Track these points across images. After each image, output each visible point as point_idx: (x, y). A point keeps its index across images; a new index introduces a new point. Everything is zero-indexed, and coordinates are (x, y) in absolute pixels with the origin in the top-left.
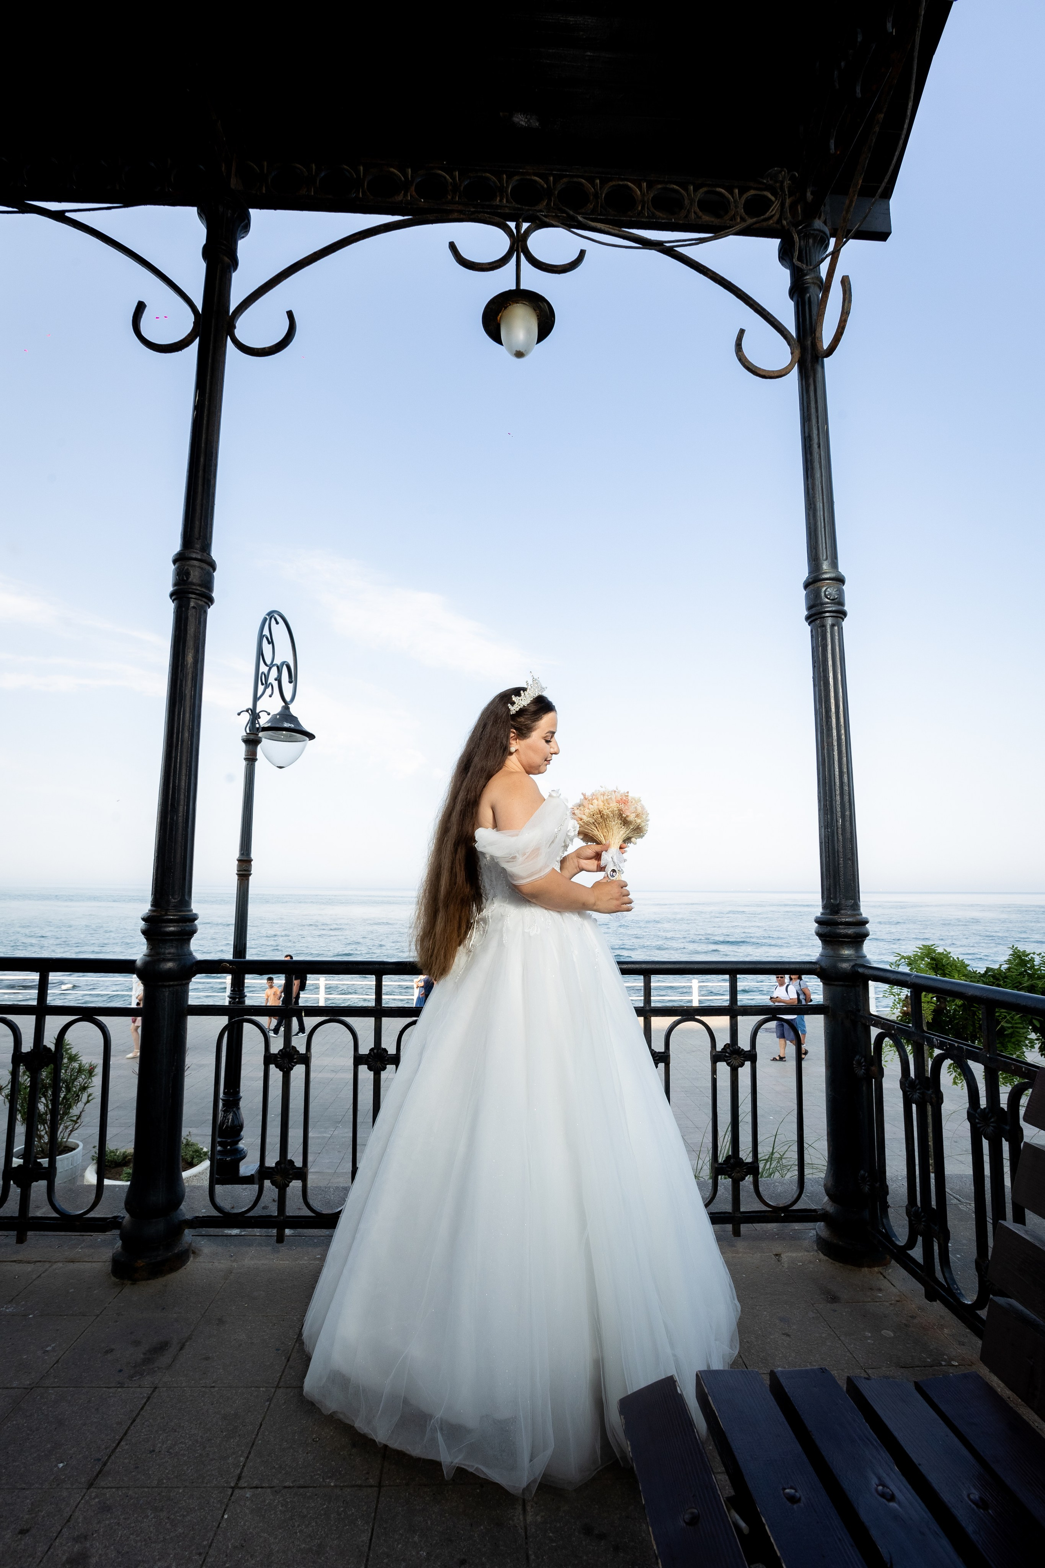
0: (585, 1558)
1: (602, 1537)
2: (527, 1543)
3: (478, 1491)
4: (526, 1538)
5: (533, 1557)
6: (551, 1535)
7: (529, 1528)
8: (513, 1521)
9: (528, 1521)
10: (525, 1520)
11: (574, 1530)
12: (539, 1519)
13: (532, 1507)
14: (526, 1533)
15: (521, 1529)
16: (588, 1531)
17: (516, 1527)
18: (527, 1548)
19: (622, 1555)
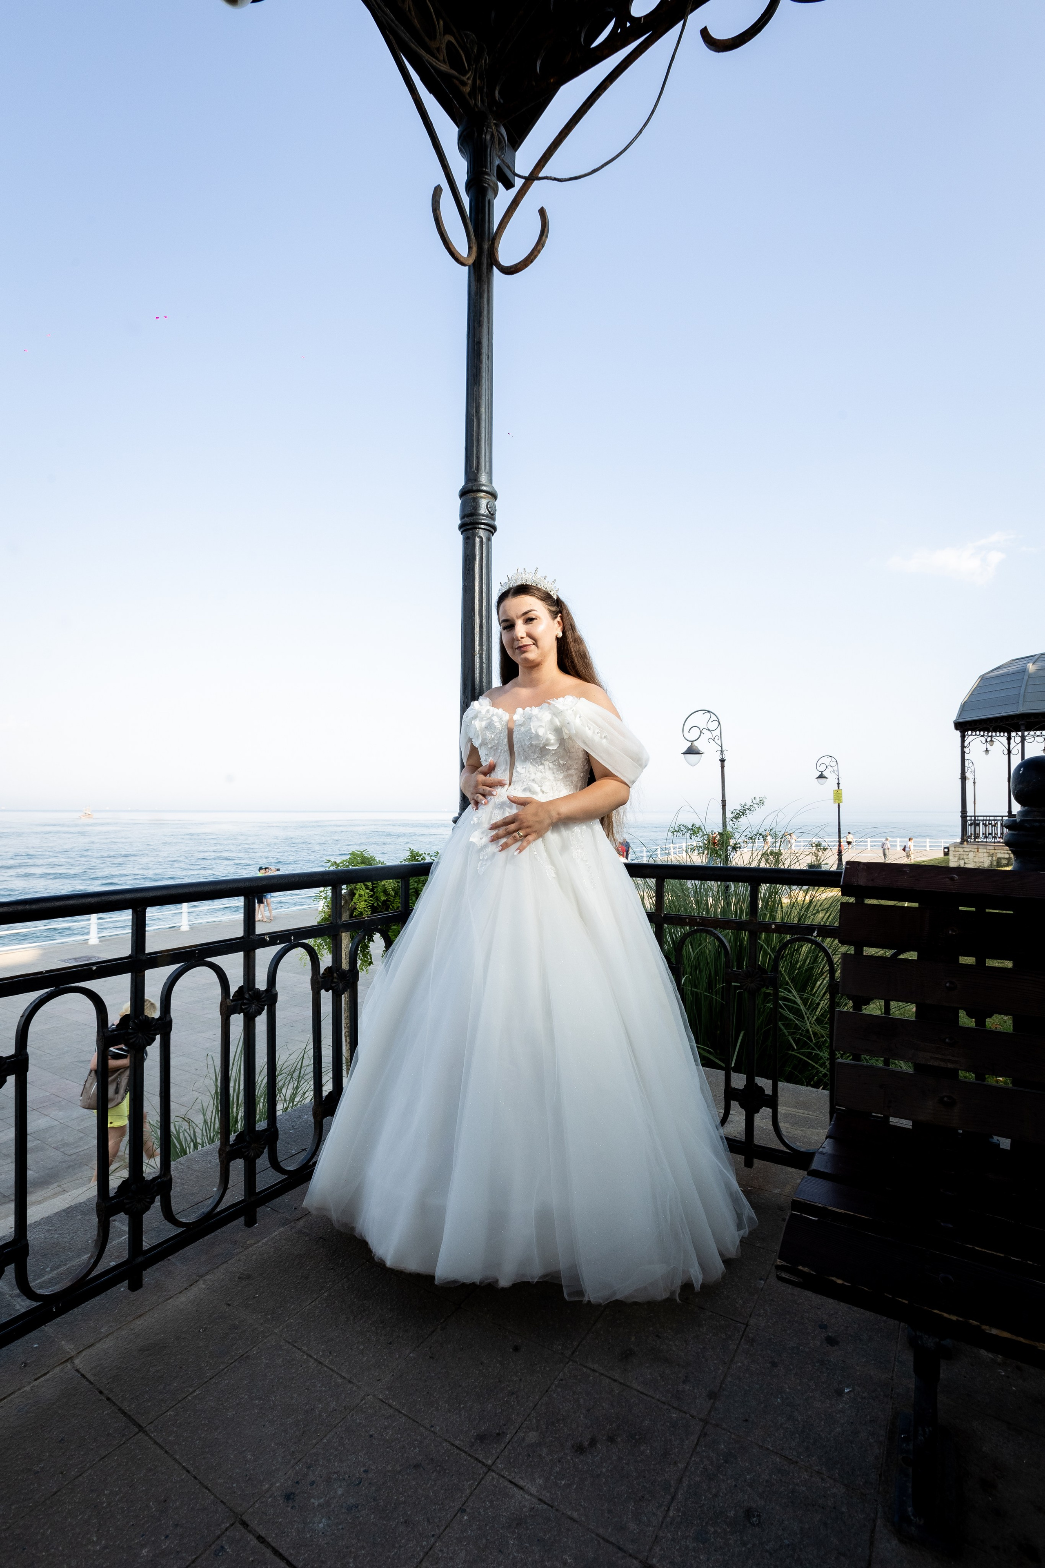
0: (604, 1470)
1: (593, 1442)
2: (557, 1510)
3: (466, 1518)
4: (552, 1507)
5: (575, 1515)
6: (563, 1482)
7: (543, 1498)
8: (525, 1506)
9: (535, 1493)
10: (531, 1494)
11: (572, 1459)
12: (540, 1481)
13: (522, 1478)
14: (545, 1503)
15: (539, 1504)
16: (580, 1449)
17: (533, 1508)
18: (563, 1513)
19: (619, 1440)
